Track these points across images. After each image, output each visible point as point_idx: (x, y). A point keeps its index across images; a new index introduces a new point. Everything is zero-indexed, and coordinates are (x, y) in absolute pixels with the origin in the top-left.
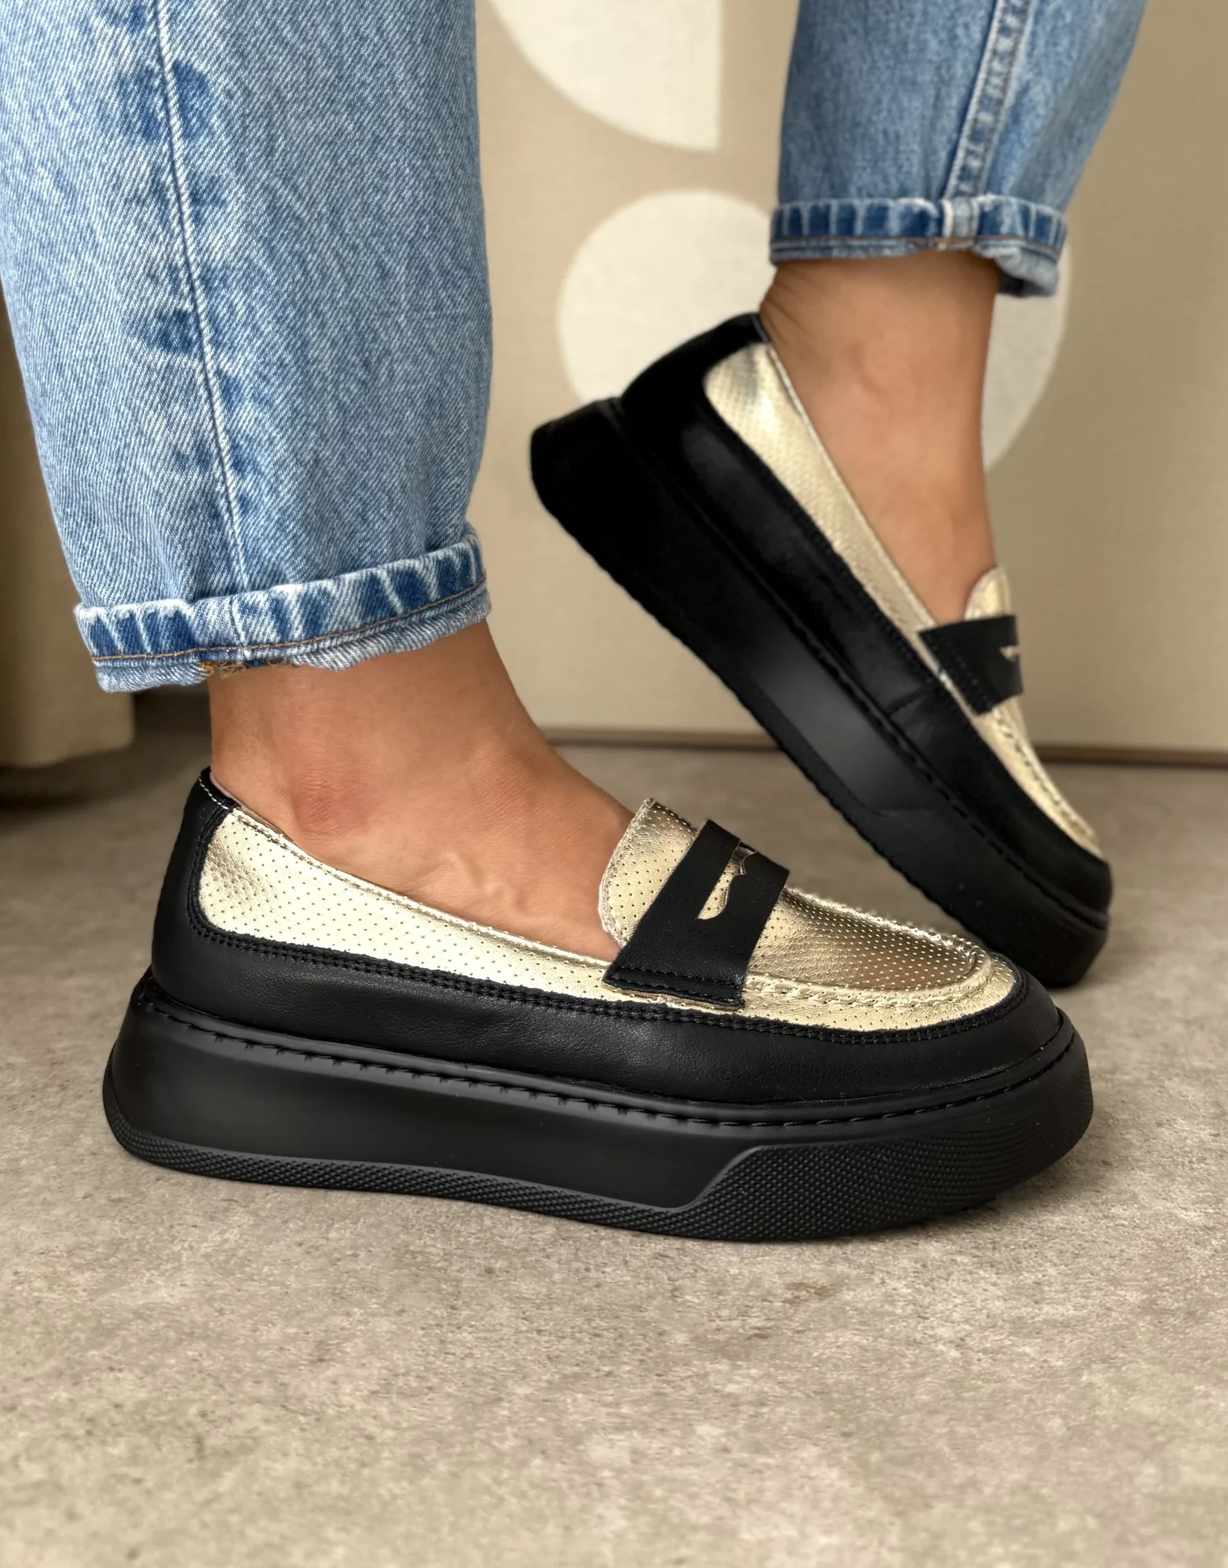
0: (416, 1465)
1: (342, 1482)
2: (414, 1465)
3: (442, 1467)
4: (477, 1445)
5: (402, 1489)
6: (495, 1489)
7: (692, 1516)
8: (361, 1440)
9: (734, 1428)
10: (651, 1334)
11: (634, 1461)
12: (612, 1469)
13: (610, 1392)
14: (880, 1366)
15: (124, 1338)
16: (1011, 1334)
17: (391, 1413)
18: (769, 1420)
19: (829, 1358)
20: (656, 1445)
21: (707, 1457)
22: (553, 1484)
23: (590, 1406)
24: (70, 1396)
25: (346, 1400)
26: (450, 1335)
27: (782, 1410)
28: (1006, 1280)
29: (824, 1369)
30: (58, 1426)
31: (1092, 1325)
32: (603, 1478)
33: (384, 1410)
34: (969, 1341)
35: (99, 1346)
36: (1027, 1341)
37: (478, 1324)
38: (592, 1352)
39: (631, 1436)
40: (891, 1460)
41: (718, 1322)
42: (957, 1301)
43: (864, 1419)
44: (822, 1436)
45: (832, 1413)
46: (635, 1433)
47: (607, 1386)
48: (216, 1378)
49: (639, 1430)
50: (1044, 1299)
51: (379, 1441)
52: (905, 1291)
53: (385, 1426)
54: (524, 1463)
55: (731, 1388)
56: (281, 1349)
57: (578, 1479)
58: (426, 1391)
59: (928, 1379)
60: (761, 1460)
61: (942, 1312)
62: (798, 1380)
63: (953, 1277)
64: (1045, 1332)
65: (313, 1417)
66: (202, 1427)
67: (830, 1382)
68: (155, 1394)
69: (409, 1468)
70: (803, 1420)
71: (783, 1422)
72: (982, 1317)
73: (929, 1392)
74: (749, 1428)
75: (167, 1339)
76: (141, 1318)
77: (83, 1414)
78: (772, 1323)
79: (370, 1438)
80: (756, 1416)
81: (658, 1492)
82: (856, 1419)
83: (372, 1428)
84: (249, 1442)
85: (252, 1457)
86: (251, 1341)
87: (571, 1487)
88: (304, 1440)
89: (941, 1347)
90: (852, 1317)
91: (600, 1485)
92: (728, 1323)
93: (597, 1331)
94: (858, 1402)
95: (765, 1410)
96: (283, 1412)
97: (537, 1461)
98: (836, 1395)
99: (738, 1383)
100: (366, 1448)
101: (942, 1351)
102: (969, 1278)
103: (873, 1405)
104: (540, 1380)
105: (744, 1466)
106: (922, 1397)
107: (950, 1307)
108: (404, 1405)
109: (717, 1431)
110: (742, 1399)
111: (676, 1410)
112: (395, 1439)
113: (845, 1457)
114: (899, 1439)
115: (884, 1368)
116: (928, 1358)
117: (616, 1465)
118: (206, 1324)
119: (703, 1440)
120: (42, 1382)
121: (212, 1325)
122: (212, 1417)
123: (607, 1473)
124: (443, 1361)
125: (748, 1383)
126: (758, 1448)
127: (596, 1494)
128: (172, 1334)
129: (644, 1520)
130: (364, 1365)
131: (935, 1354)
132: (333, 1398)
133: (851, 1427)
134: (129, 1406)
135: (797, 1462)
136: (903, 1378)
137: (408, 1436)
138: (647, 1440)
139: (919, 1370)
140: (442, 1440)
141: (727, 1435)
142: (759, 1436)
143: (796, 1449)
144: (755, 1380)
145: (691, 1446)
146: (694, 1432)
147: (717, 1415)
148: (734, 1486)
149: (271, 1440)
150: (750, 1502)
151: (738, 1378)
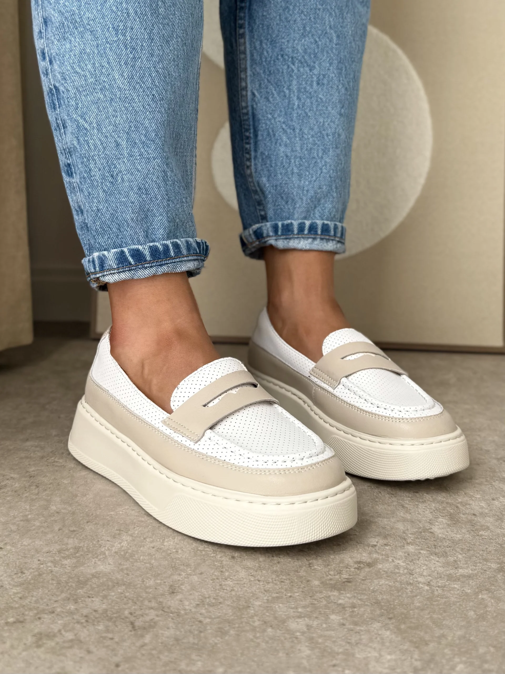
0: (222, 633)
1: (194, 638)
2: (221, 632)
3: (232, 632)
4: (244, 624)
5: (218, 640)
6: (255, 640)
7: (336, 649)
8: (197, 623)
9: (345, 616)
10: (304, 581)
11: (308, 629)
12: (300, 632)
13: (293, 603)
14: (398, 592)
15: (91, 585)
16: (448, 580)
17: (207, 612)
18: (358, 613)
19: (377, 590)
20: (315, 623)
21: (337, 627)
22: (278, 638)
23: (285, 608)
24: (75, 607)
25: (187, 607)
26: (223, 582)
27: (362, 609)
28: (442, 560)
29: (376, 594)
30: (73, 619)
31: (480, 577)
32: (297, 636)
33: (203, 611)
34: (431, 583)
35: (82, 588)
36: (455, 583)
37: (233, 578)
38: (282, 588)
39: (305, 620)
40: (410, 628)
41: (330, 576)
42: (424, 568)
43: (396, 613)
44: (380, 619)
45: (383, 611)
46: (306, 619)
47: (290, 601)
48: (133, 600)
49: (307, 618)
50: (459, 567)
51: (204, 623)
52: (402, 564)
53: (205, 617)
54: (264, 631)
55: (340, 601)
56: (156, 588)
57: (286, 635)
58: (219, 604)
59: (418, 597)
60: (358, 628)
61: (419, 572)
62: (366, 599)
63: (420, 559)
64: (461, 579)
65: (175, 614)
66: (132, 619)
67: (380, 598)
68: (110, 606)
69: (219, 633)
70: (372, 613)
71: (364, 614)
72: (435, 574)
73: (420, 602)
74: (351, 616)
75: (108, 586)
76: (96, 577)
77: (82, 614)
78: (352, 577)
79: (200, 622)
80: (353, 612)
81: (320, 640)
82: (393, 613)
83: (201, 618)
84: (152, 624)
85: (155, 629)
86: (143, 585)
87: (285, 639)
88: (174, 623)
89: (421, 585)
90: (383, 574)
91: (297, 638)
92: (334, 577)
93: (282, 580)
94: (392, 606)
95: (356, 609)
96: (163, 612)
97: (270, 630)
98: (383, 604)
99: (344, 599)
100: (200, 625)
101: (422, 587)
102: (427, 559)
103: (398, 607)
104: (263, 599)
105: (352, 630)
106: (417, 604)
107: (422, 570)
108: (211, 609)
109: (338, 618)
110: (346, 605)
111: (321, 610)
112: (211, 622)
113: (391, 627)
114: (411, 620)
115: (400, 593)
116: (417, 590)
117: (301, 631)
118: (122, 580)
119: (334, 621)
120: (62, 602)
121: (125, 580)
122: (135, 615)
123: (298, 634)
124: (223, 592)
125: (347, 599)
126: (356, 624)
127: (296, 641)
128: (110, 583)
129: (317, 650)
130: (191, 594)
131: (419, 588)
132: (182, 607)
133: (391, 616)
134: (100, 611)
135: (373, 629)
136: (408, 597)
137: (216, 620)
138: (311, 621)
139: (414, 594)
140: (229, 622)
141: (343, 619)
142: (356, 619)
143: (371, 624)
144: (349, 598)
145: (329, 623)
146: (329, 618)
147: (337, 612)
148: (349, 638)
149: (161, 623)
150: (357, 644)
151: (343, 598)
